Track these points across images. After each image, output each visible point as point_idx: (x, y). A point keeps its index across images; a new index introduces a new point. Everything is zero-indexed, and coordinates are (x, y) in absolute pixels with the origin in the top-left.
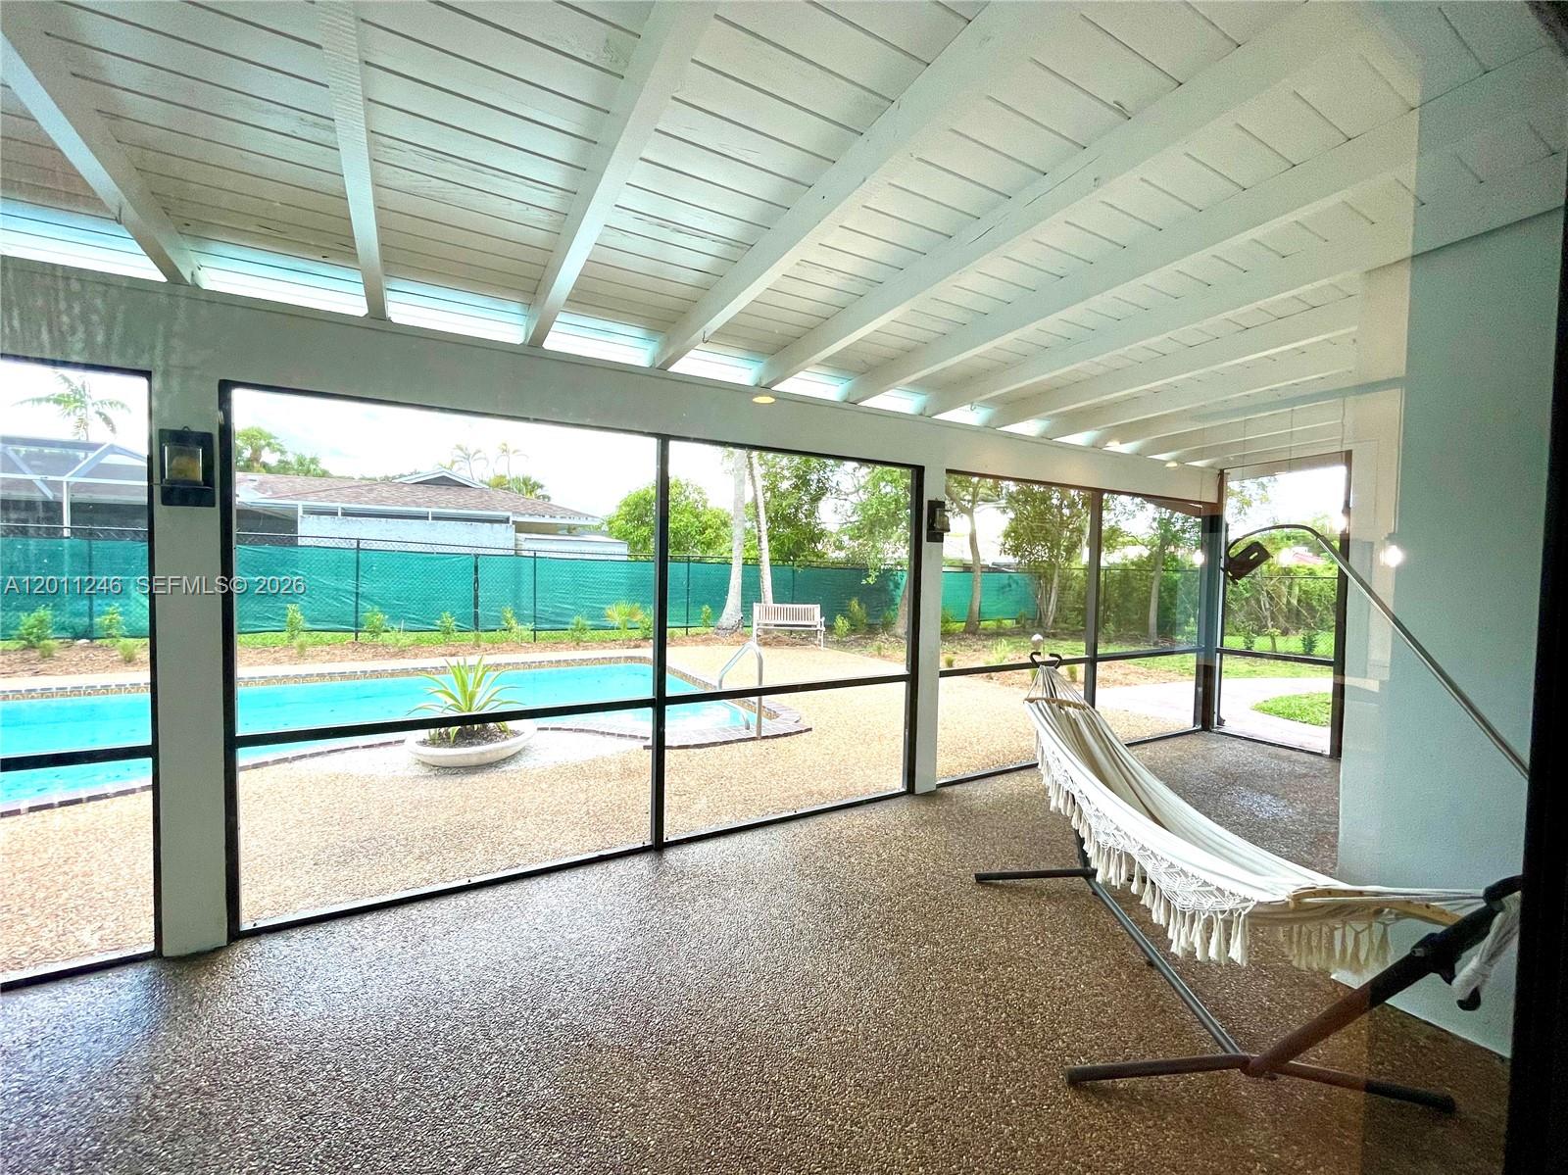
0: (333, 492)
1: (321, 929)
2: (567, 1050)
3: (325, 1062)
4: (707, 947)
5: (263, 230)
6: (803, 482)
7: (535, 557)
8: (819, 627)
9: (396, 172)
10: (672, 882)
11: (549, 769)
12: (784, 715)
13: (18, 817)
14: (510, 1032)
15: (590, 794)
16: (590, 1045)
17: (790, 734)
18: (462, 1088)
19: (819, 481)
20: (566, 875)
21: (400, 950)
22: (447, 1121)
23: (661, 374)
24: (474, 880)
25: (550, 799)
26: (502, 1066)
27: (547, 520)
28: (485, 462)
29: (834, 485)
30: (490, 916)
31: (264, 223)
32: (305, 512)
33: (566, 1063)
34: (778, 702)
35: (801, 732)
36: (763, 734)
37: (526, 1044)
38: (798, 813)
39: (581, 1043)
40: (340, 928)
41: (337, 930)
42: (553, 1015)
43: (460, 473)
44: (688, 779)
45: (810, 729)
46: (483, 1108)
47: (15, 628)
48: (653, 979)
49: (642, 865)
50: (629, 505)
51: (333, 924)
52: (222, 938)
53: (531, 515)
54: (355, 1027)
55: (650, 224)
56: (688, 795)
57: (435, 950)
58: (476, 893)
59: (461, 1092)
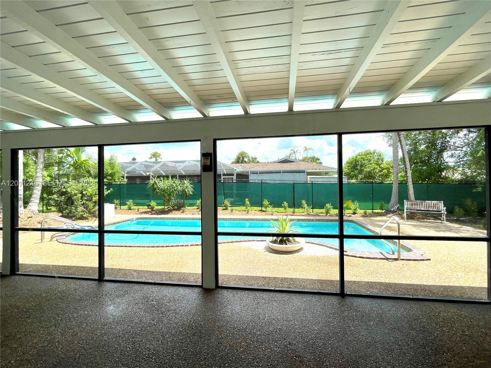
0: (257, 167)
1: (235, 291)
2: (292, 359)
3: (227, 330)
4: (356, 343)
5: (219, 98)
6: (432, 144)
7: (312, 183)
8: (443, 212)
9: (241, 70)
10: (346, 311)
11: (308, 257)
12: (415, 251)
13: (188, 247)
14: (276, 344)
15: (321, 269)
16: (300, 361)
17: (417, 260)
18: (258, 356)
19: (442, 143)
20: (306, 296)
21: (252, 304)
22: (251, 364)
23: (337, 110)
24: (276, 289)
25: (306, 267)
26: (271, 354)
27: (318, 171)
28: (299, 153)
29: (452, 144)
30: (278, 302)
31: (218, 95)
32: (251, 173)
33: (291, 364)
34: (413, 244)
35: (423, 260)
36: (401, 258)
37: (280, 350)
38: (414, 297)
39: (297, 359)
40: (239, 292)
41: (239, 293)
42: (290, 344)
43: (292, 158)
44: (361, 271)
45: (430, 260)
46: (262, 365)
47: (196, 204)
48: (329, 346)
49: (334, 300)
50: (349, 163)
51: (238, 291)
52: (214, 286)
53: (312, 169)
54: (236, 323)
55: (318, 55)
56: (360, 277)
57: (261, 308)
58: (276, 293)
59: (257, 357)
